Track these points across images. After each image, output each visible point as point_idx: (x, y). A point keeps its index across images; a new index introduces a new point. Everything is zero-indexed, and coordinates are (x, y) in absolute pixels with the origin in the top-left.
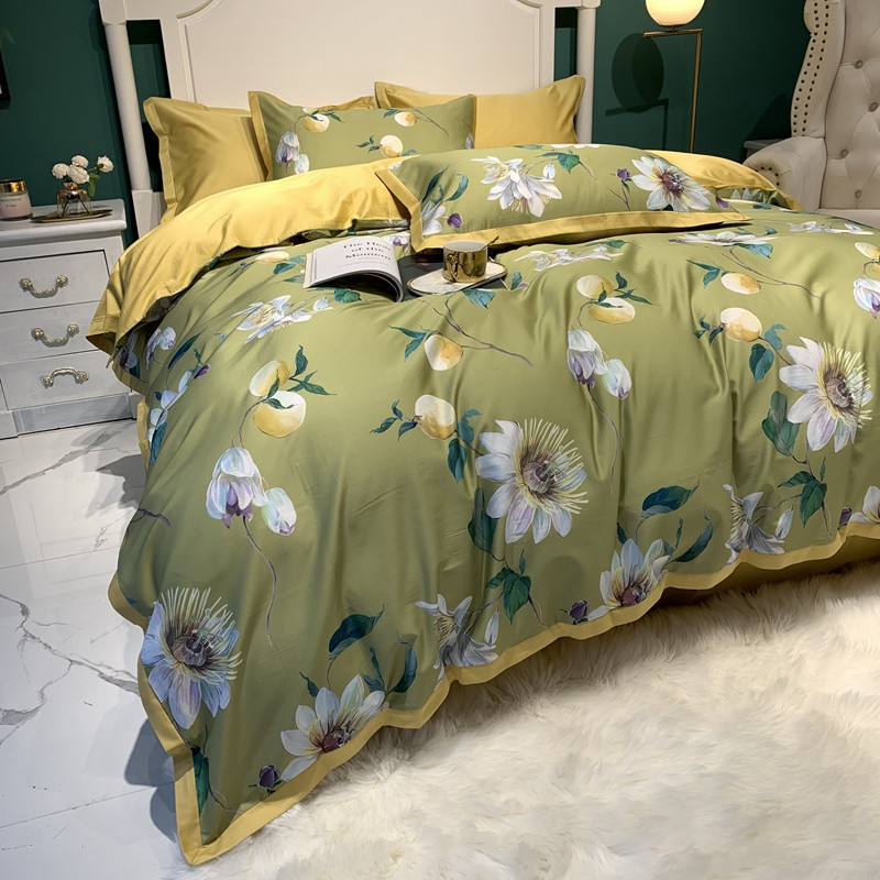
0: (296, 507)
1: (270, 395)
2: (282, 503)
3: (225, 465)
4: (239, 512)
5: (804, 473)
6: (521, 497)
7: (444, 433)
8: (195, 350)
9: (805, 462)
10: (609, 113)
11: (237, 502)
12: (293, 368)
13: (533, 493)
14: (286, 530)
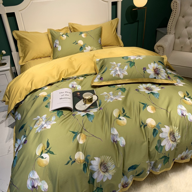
0: (48, 184)
1: (41, 155)
2: (45, 184)
3: (31, 175)
4: (35, 187)
5: (164, 156)
6: (100, 173)
7: (82, 162)
8: (24, 130)
9: (165, 154)
10: (125, 25)
11: (34, 185)
12: (46, 146)
13: (103, 172)
14: (46, 190)
